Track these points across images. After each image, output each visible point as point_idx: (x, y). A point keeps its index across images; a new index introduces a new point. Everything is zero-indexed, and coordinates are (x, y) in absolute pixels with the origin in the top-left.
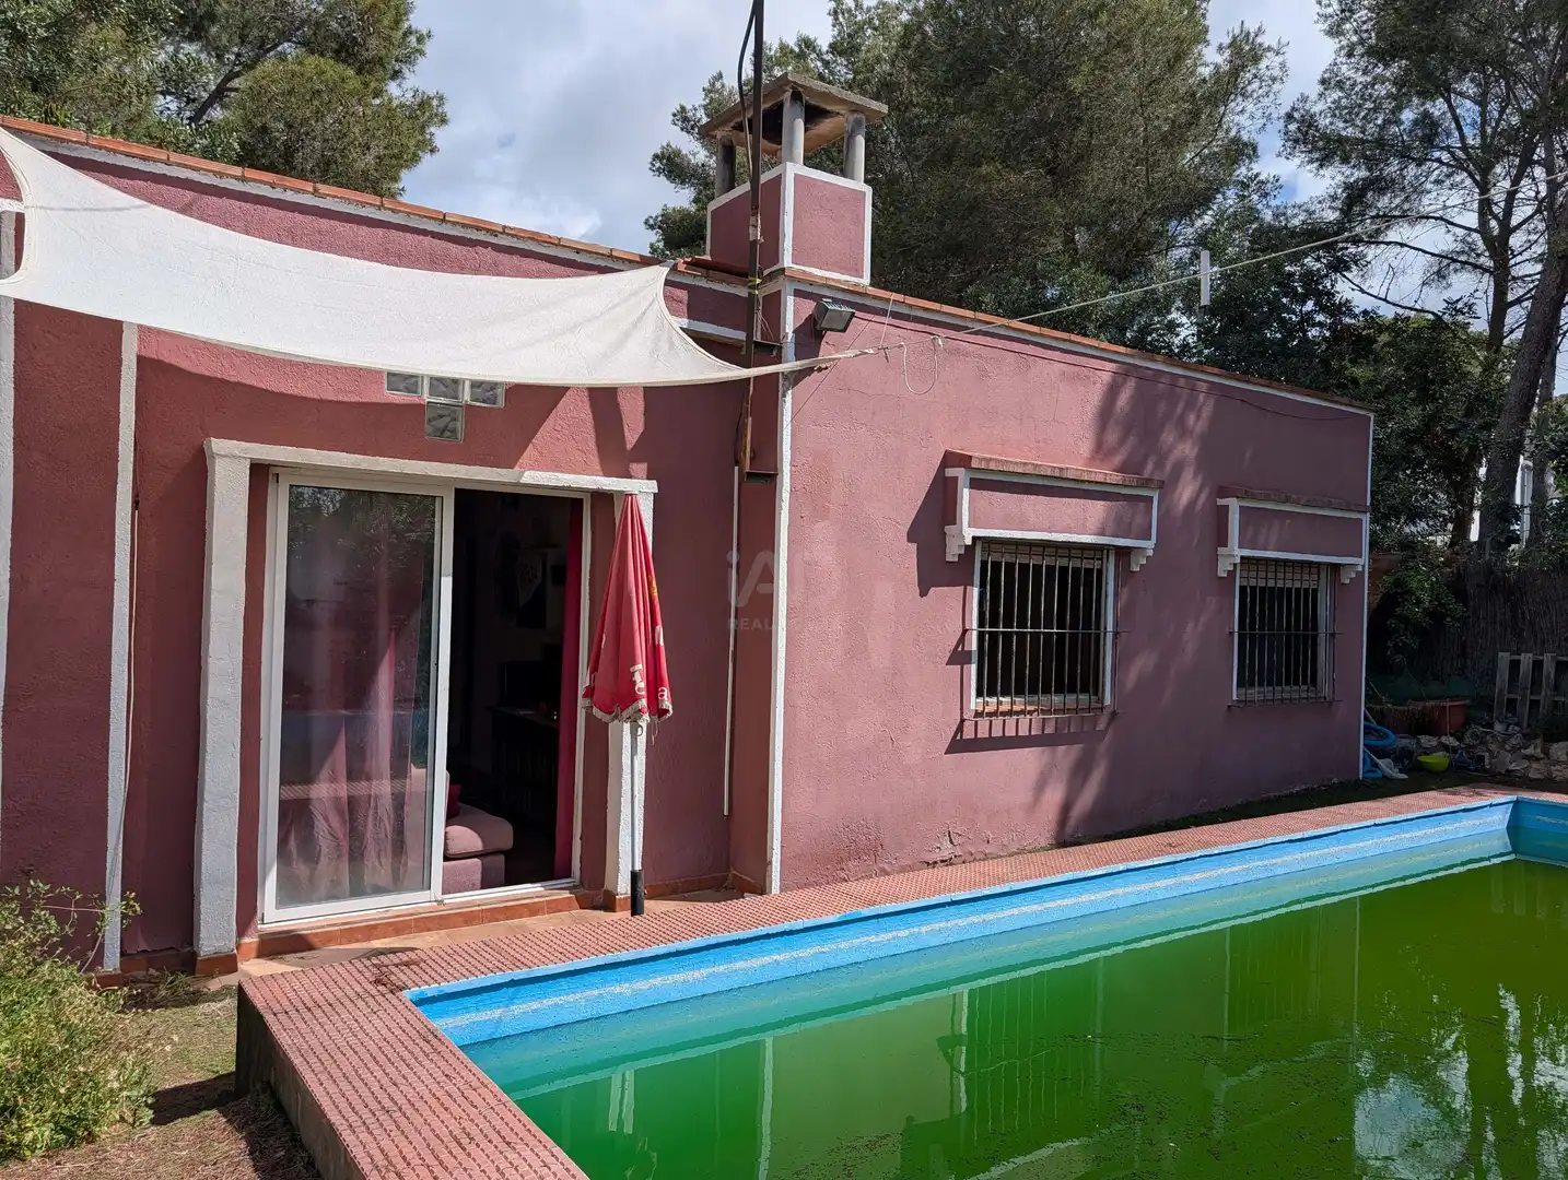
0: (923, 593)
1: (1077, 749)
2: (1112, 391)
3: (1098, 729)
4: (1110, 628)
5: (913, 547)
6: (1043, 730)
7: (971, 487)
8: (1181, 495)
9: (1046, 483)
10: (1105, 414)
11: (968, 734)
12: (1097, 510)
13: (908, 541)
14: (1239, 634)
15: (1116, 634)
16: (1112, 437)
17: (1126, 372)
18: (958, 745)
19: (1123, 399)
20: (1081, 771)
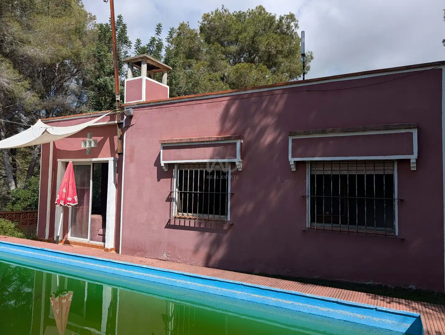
0: (159, 181)
1: (214, 235)
2: (227, 108)
3: (224, 229)
4: (229, 191)
5: (156, 168)
6: (200, 226)
7: (163, 149)
8: (266, 139)
9: (190, 144)
10: (225, 116)
11: (172, 223)
12: (209, 151)
13: (154, 166)
14: (311, 198)
15: (232, 194)
16: (228, 125)
17: (234, 99)
18: (168, 226)
19: (233, 109)
20: (216, 244)
